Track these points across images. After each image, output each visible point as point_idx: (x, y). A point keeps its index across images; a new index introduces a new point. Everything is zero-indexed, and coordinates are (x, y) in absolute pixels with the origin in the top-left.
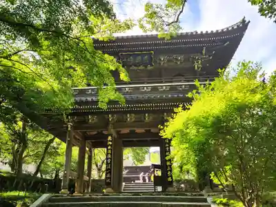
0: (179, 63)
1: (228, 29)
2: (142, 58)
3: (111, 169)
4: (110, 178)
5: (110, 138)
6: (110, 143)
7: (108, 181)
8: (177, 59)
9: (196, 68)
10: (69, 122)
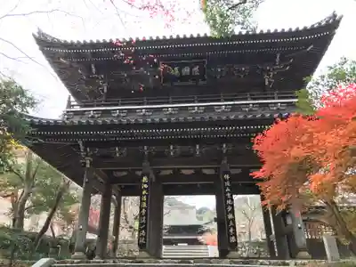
0: (242, 76)
1: (320, 24)
2: (191, 70)
3: (146, 224)
4: (145, 237)
5: (145, 179)
6: (146, 186)
7: (142, 241)
8: (239, 71)
9: (267, 83)
10: (87, 156)
